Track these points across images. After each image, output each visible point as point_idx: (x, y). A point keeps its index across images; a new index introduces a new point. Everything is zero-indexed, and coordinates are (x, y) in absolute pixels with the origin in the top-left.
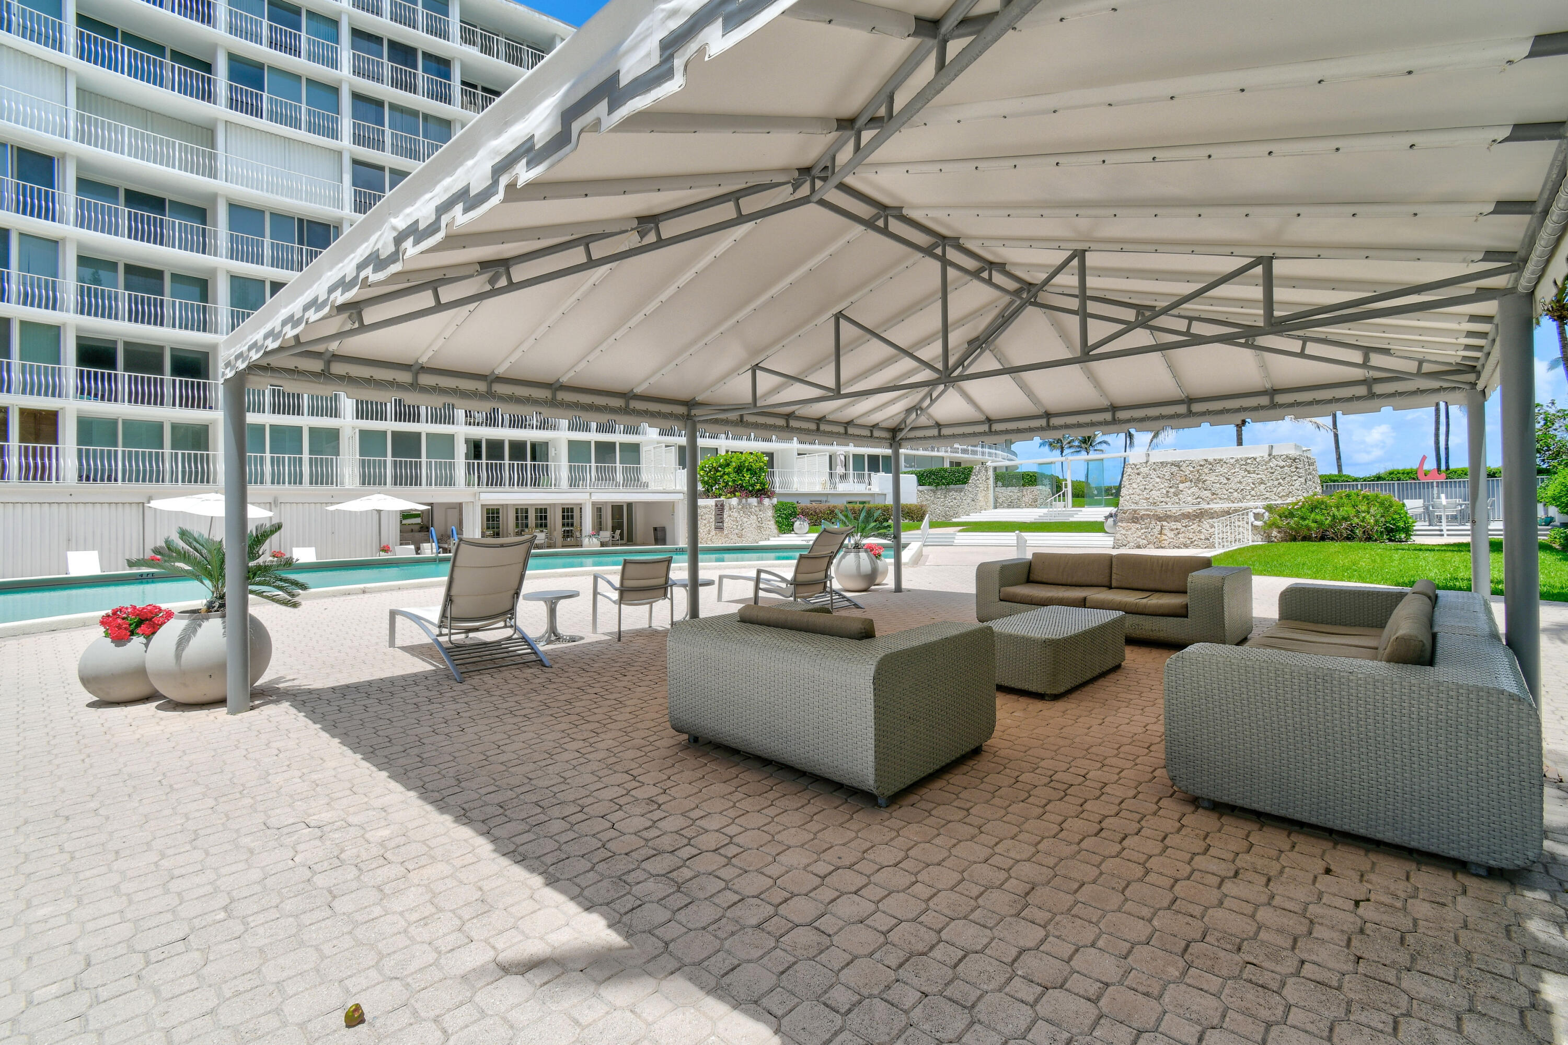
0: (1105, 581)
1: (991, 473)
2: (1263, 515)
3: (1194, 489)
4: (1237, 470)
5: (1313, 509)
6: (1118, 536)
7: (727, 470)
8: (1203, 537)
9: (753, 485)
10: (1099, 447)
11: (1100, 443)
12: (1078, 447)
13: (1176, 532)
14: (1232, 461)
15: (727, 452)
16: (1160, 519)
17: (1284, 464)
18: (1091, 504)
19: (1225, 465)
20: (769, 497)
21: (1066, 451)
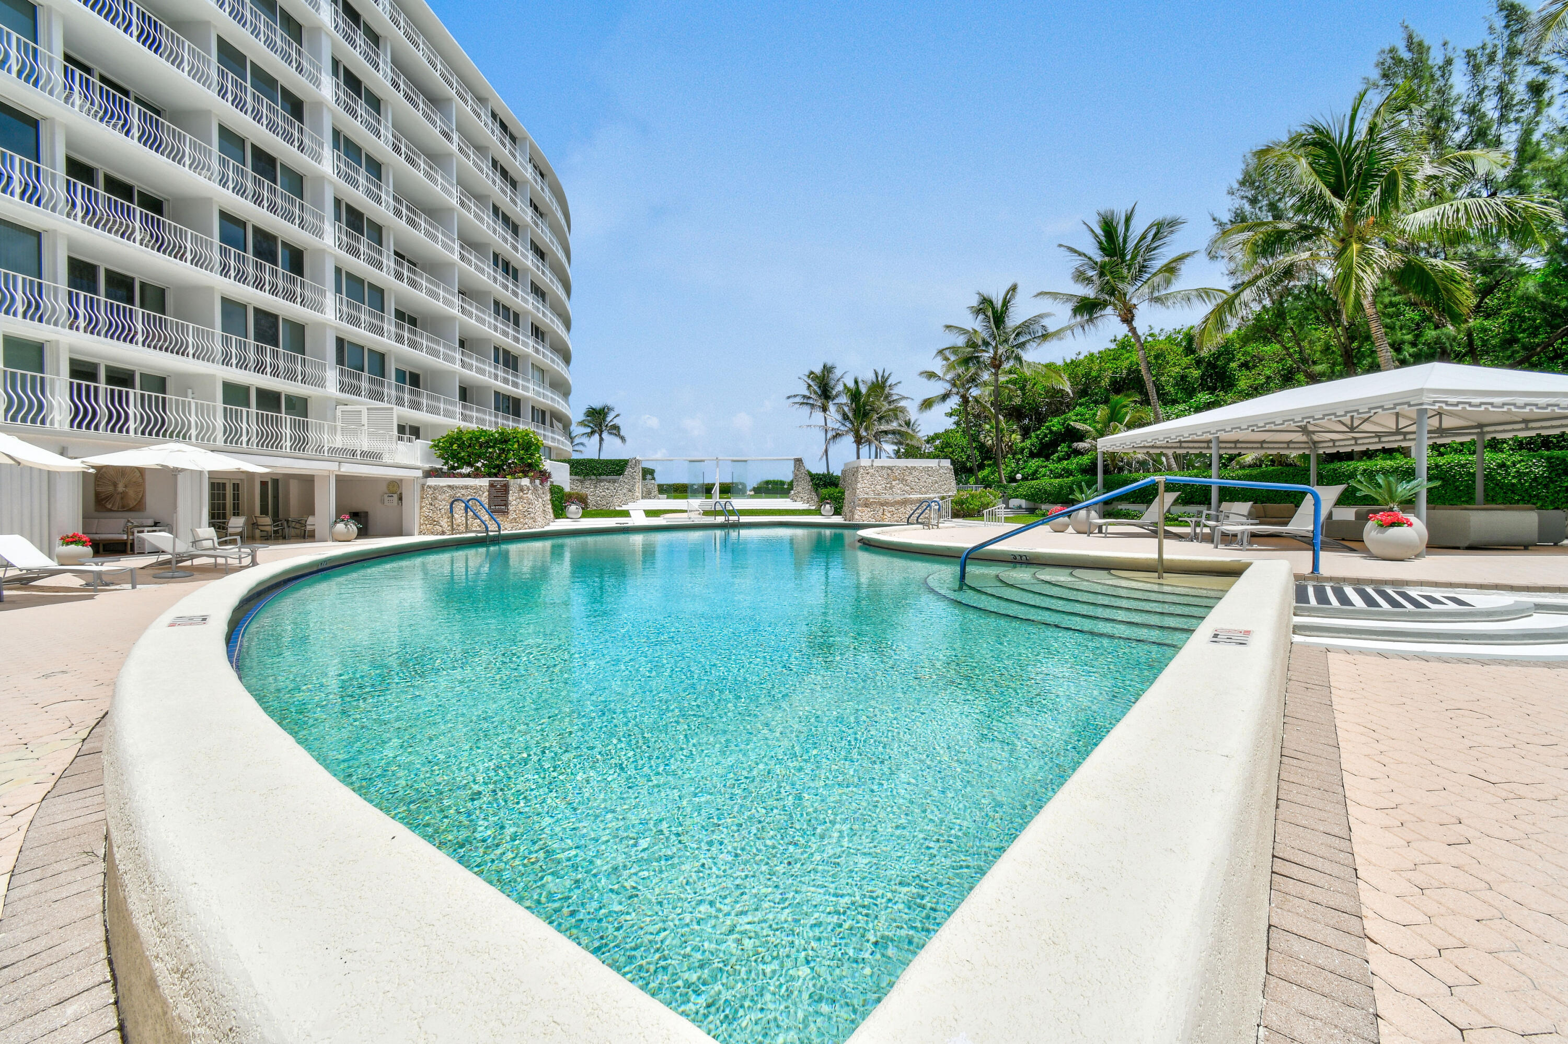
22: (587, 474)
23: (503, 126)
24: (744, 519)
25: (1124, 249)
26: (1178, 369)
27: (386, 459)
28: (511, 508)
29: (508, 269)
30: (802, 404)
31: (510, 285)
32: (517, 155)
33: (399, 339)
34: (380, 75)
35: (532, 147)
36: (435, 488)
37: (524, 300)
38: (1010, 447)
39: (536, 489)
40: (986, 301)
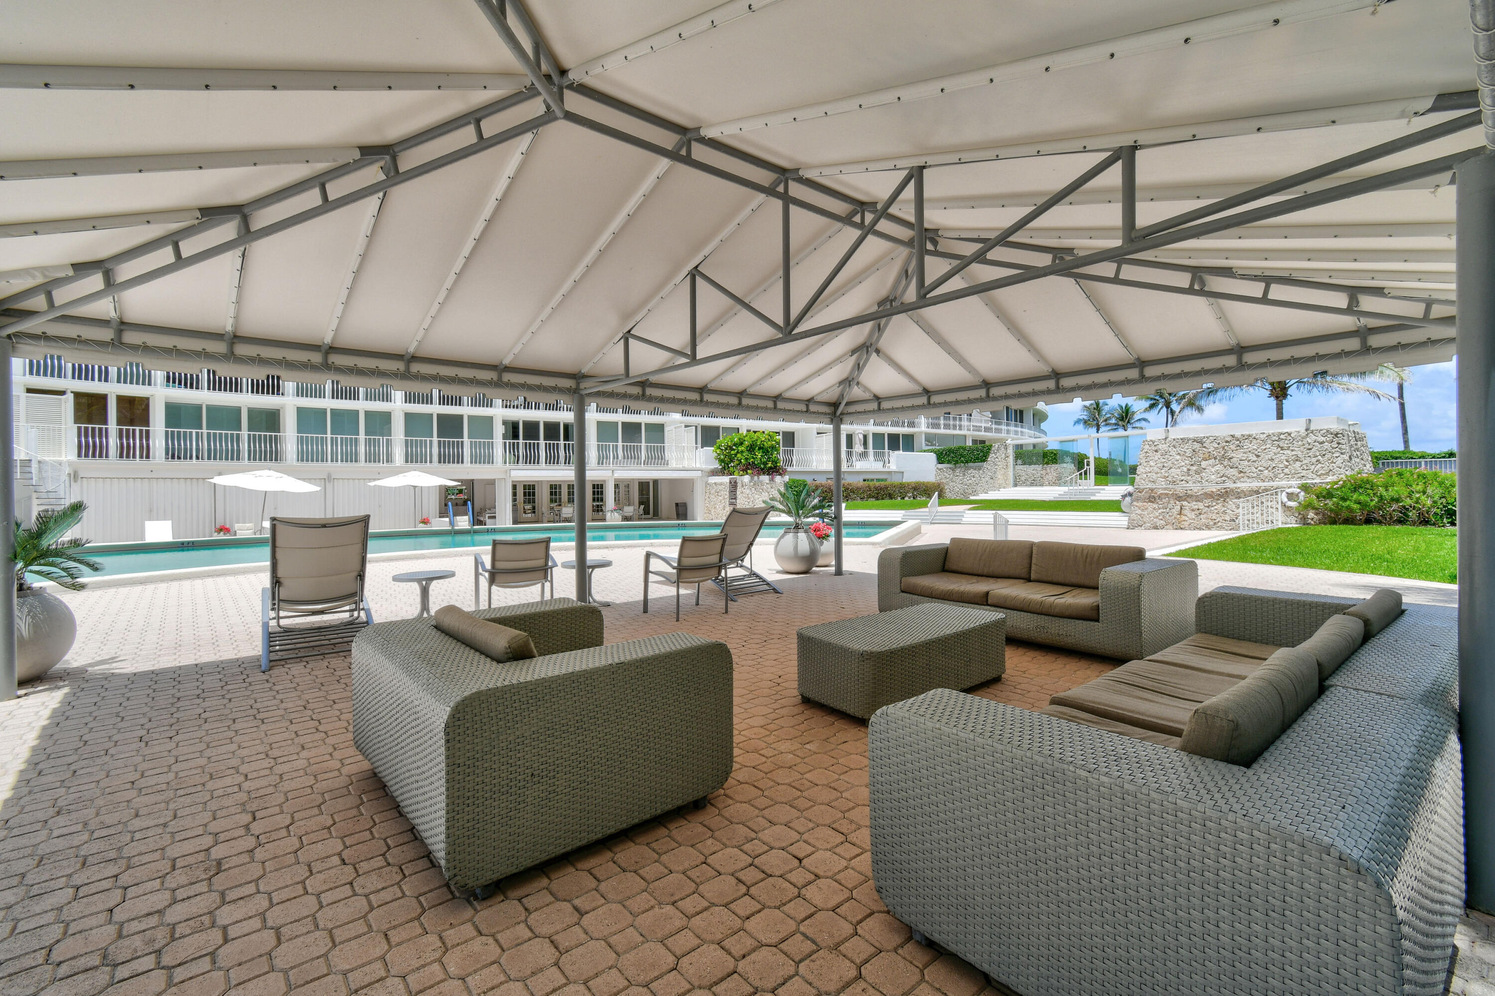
0: (1023, 572)
1: (1011, 452)
2: (1297, 495)
3: (1219, 467)
4: (1268, 446)
5: (1355, 489)
6: (1133, 516)
7: (740, 449)
8: (1228, 518)
9: (765, 464)
10: (1137, 425)
11: (1139, 420)
12: (1116, 424)
13: (1197, 512)
14: (1263, 437)
15: (748, 431)
16: (1179, 498)
17: (1323, 439)
18: (1115, 483)
19: (1254, 441)
20: (780, 474)
21: (1102, 429)
22: (956, 462)
28: (738, 501)
36: (710, 485)
39: (758, 485)
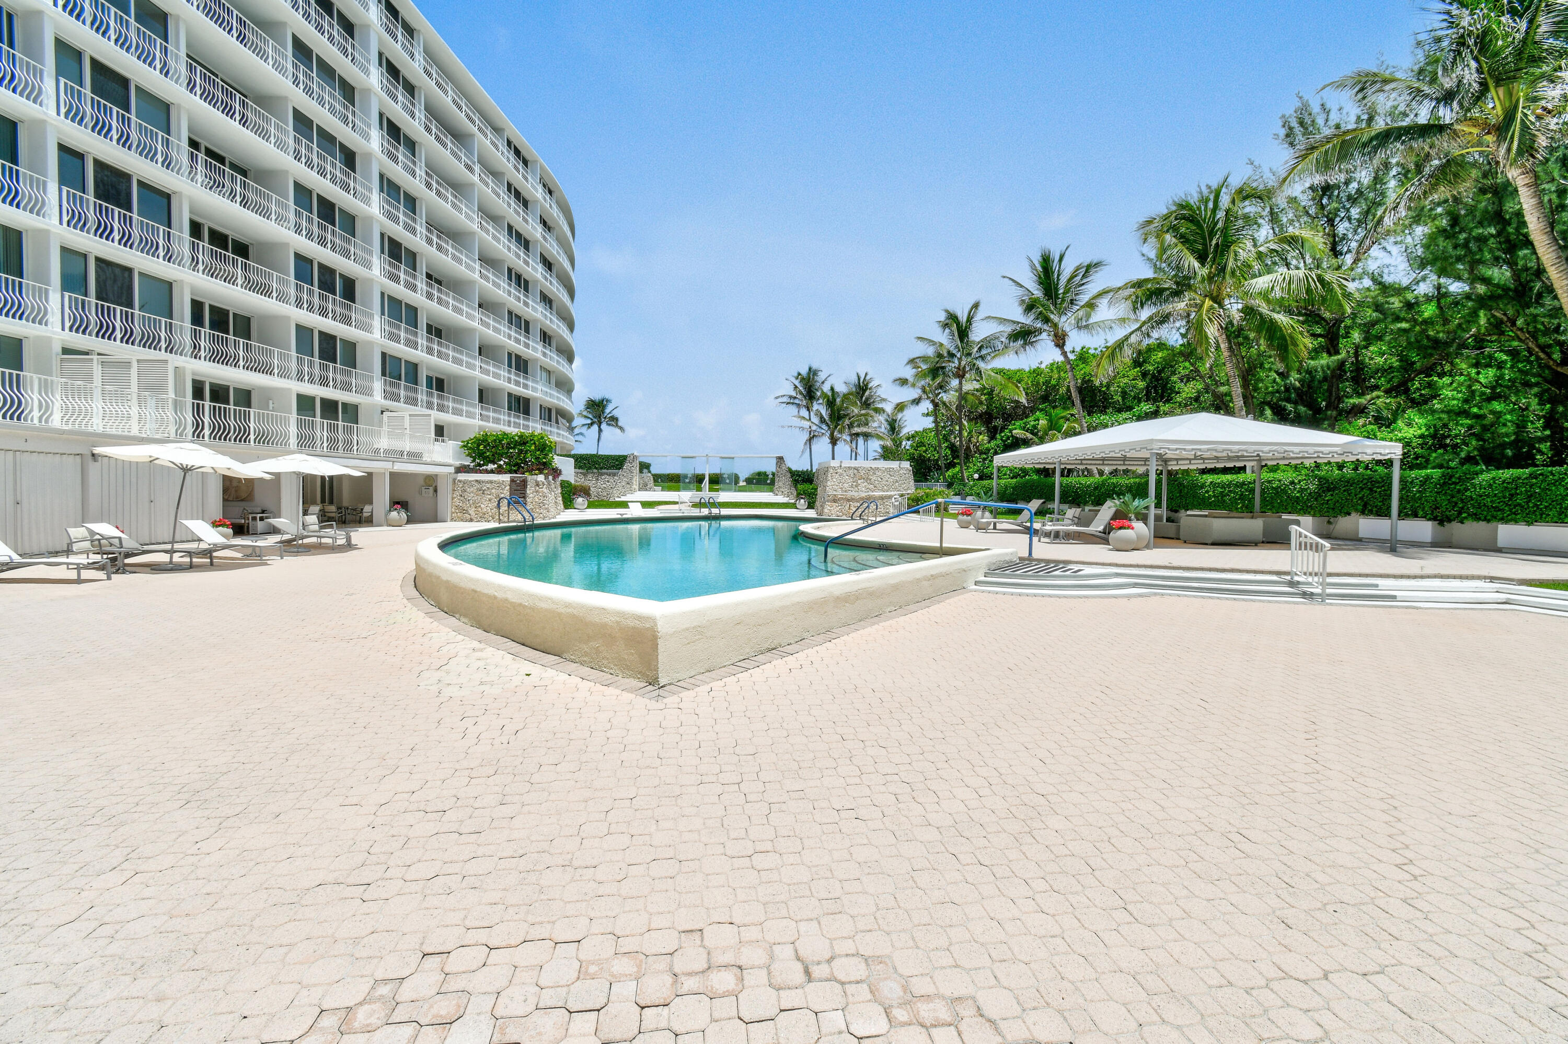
2: (898, 499)
3: (866, 484)
16: (848, 500)
22: (590, 468)
23: (517, 152)
24: (725, 512)
25: (1058, 284)
26: (1126, 380)
27: (426, 458)
28: (528, 500)
29: (520, 281)
30: (788, 403)
31: (522, 297)
32: (529, 178)
33: (430, 351)
34: (416, 123)
35: (542, 168)
36: (464, 482)
37: (534, 309)
38: (977, 447)
39: (549, 484)
40: (952, 317)
